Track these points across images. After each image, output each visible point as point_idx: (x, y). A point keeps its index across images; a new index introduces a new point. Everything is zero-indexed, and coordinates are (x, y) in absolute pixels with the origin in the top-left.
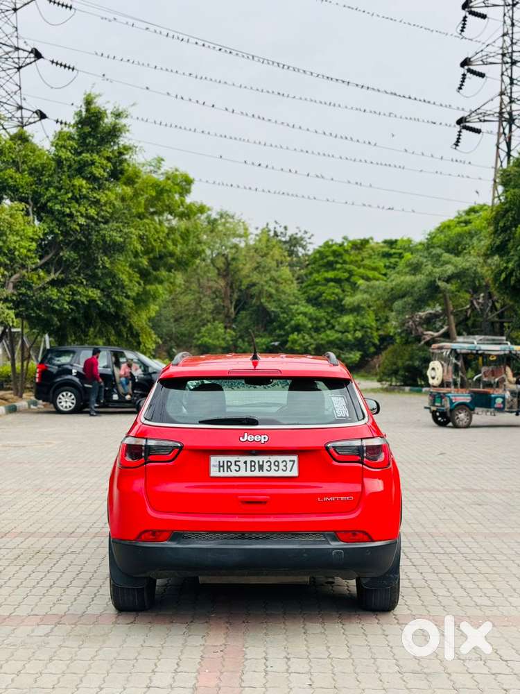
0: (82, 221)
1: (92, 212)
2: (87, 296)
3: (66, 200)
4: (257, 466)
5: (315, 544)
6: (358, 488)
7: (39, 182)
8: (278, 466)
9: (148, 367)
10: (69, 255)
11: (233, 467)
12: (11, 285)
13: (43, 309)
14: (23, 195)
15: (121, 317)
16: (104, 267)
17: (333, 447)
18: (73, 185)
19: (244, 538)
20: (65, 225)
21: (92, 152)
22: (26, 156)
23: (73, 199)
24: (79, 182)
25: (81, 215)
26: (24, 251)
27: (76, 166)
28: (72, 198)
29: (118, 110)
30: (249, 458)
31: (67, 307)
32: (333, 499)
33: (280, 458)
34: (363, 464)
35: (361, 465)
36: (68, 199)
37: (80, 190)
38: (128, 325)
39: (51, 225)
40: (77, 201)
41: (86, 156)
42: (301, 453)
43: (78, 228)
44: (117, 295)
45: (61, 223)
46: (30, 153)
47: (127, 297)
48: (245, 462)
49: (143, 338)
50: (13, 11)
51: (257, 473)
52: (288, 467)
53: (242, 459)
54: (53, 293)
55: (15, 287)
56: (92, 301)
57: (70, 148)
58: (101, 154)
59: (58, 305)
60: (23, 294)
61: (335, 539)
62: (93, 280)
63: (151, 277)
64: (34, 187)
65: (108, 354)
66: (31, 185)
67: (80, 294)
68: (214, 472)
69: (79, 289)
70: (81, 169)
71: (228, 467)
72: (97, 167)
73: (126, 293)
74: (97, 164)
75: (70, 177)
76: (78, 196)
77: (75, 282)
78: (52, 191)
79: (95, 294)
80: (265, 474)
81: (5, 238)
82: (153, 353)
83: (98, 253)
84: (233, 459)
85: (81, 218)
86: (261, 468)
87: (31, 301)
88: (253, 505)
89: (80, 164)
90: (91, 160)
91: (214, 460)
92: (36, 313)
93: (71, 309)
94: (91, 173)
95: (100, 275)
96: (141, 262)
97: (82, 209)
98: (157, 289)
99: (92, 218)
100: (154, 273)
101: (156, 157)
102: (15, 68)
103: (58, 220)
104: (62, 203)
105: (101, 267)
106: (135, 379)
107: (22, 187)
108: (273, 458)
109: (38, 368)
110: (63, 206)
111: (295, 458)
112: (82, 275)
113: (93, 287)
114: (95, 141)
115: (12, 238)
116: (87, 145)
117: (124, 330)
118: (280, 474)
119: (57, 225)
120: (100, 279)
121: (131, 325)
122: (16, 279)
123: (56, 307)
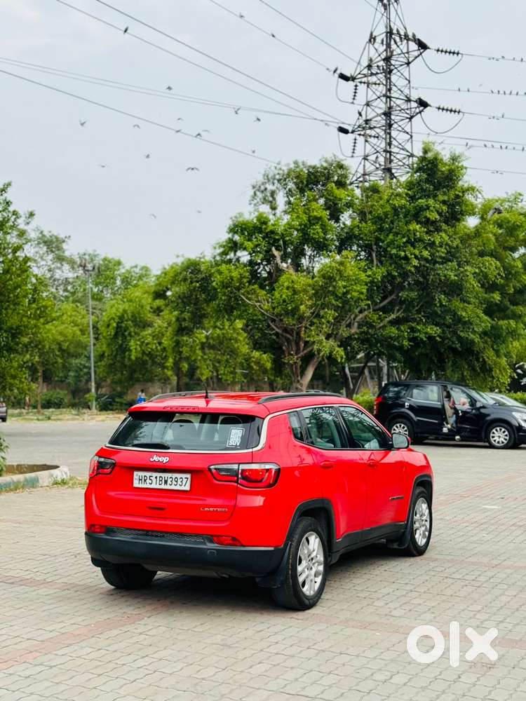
0: (415, 262)
1: (426, 254)
2: (426, 333)
3: (402, 244)
4: (163, 481)
5: (196, 544)
6: (233, 503)
7: (381, 230)
8: (177, 482)
9: (476, 401)
10: (407, 295)
11: (148, 481)
12: (356, 324)
13: (385, 346)
14: (366, 242)
15: (475, 352)
16: (441, 305)
17: (216, 469)
18: (409, 230)
19: (148, 535)
20: (401, 266)
21: (429, 197)
22: (372, 206)
23: (409, 243)
24: (415, 226)
25: (415, 257)
26: (355, 294)
27: (413, 212)
28: (407, 241)
29: (455, 154)
30: (158, 475)
31: (406, 344)
32: (211, 509)
33: (179, 476)
34: (238, 483)
35: (236, 484)
36: (404, 243)
37: (414, 234)
38: (481, 360)
39: (390, 268)
40: (413, 245)
41: (422, 202)
42: (194, 472)
43: (413, 269)
44: (462, 331)
45: (399, 267)
46: (375, 203)
47: (474, 332)
48: (156, 478)
49: (496, 373)
50: (406, 65)
51: (163, 487)
52: (182, 483)
53: (155, 474)
54: (393, 331)
55: (360, 326)
56: (431, 338)
57: (404, 195)
58: (436, 198)
59: (398, 343)
60: (366, 333)
61: (211, 541)
62: (433, 318)
63: (509, 312)
64: (376, 234)
65: (439, 388)
66: (374, 233)
67: (419, 331)
68: (136, 484)
69: (418, 327)
70: (417, 215)
71: (145, 480)
72: (432, 211)
73: (473, 329)
74: (431, 208)
75: (407, 223)
76: (413, 240)
77: (414, 320)
78: (391, 237)
79: (433, 330)
80: (168, 487)
81: (334, 283)
82: (508, 388)
83: (436, 293)
84: (148, 474)
85: (415, 260)
86: (166, 482)
87: (373, 339)
88: (157, 510)
89: (416, 209)
90: (426, 205)
91: (137, 475)
92: (379, 349)
93: (410, 345)
94: (426, 217)
95: (439, 312)
96: (493, 298)
97: (417, 252)
98: (509, 323)
99: (426, 260)
100: (512, 307)
101: (514, 192)
102: (407, 118)
103: (396, 263)
104: (399, 247)
105: (438, 305)
106: (459, 413)
107: (366, 235)
108: (175, 475)
109: (376, 400)
110: (399, 250)
111: (189, 476)
112: (422, 313)
113: (433, 324)
114: (431, 187)
115: (341, 283)
116: (425, 191)
117: (477, 366)
118: (178, 488)
119: (395, 267)
120: (440, 316)
121: (484, 361)
122: (361, 319)
123: (396, 343)
